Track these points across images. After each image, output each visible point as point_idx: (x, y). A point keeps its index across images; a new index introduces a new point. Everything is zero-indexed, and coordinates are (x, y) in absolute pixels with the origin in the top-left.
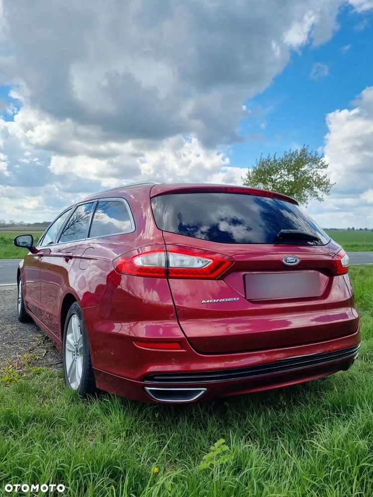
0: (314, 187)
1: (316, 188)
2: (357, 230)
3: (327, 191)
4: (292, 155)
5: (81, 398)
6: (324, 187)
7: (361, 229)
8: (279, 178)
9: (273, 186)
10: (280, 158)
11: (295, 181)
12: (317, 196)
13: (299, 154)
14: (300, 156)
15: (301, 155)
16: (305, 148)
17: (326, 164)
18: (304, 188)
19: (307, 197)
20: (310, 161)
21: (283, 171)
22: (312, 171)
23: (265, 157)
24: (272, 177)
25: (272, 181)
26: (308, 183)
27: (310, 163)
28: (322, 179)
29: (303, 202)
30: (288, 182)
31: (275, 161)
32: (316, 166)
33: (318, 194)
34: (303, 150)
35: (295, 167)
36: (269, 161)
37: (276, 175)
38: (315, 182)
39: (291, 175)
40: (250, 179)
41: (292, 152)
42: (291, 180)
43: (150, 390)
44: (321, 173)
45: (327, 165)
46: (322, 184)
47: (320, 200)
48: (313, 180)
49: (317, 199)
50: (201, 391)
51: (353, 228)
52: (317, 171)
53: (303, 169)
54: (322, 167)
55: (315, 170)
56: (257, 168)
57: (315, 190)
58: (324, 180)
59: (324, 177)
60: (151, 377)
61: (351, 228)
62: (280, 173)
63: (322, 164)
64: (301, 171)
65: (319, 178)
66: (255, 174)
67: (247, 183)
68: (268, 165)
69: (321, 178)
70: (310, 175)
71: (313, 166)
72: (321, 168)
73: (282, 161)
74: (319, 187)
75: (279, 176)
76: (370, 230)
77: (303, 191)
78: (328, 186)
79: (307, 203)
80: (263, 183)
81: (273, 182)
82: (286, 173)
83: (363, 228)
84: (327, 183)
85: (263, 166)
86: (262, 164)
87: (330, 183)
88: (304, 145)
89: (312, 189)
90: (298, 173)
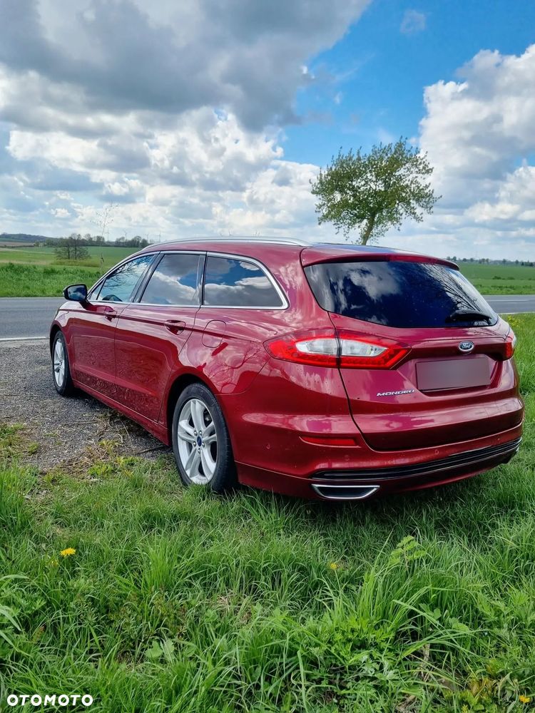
0: (411, 201)
1: (414, 202)
2: (460, 260)
3: (428, 207)
4: (383, 152)
5: (215, 493)
6: (425, 202)
7: (465, 260)
8: (364, 185)
9: (354, 196)
10: (365, 156)
11: (385, 191)
12: (414, 213)
13: (393, 151)
14: (395, 154)
15: (396, 152)
16: (402, 141)
17: (430, 167)
18: (398, 202)
19: (401, 215)
20: (407, 162)
21: (369, 175)
22: (410, 177)
23: (345, 153)
24: (354, 183)
25: (353, 189)
26: (404, 195)
27: (407, 165)
28: (423, 189)
29: (395, 222)
30: (376, 193)
31: (359, 159)
32: (417, 170)
33: (415, 211)
34: (400, 145)
35: (387, 170)
36: (350, 159)
37: (359, 180)
38: (413, 193)
39: (380, 182)
40: (322, 185)
41: (383, 147)
42: (380, 188)
43: (319, 488)
44: (424, 180)
45: (432, 170)
46: (423, 197)
47: (419, 219)
48: (410, 190)
49: (414, 217)
50: (373, 488)
51: (455, 258)
52: (416, 177)
53: (397, 174)
54: (424, 171)
55: (415, 175)
56: (333, 170)
57: (412, 206)
58: (426, 192)
59: (427, 187)
60: (321, 473)
61: (452, 257)
62: (365, 177)
63: (424, 168)
64: (395, 176)
65: (418, 187)
66: (329, 178)
67: (317, 190)
68: (348, 165)
69: (421, 188)
70: (407, 182)
71: (412, 169)
72: (423, 173)
73: (369, 160)
74: (418, 201)
75: (363, 183)
76: (477, 261)
77: (396, 205)
78: (431, 200)
79: (401, 224)
80: (340, 191)
81: (353, 191)
82: (374, 179)
83: (468, 258)
84: (430, 196)
85: (342, 167)
86: (341, 163)
87: (433, 195)
88: (402, 137)
89: (409, 203)
90: (390, 180)
